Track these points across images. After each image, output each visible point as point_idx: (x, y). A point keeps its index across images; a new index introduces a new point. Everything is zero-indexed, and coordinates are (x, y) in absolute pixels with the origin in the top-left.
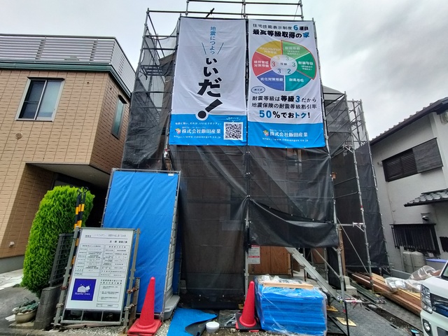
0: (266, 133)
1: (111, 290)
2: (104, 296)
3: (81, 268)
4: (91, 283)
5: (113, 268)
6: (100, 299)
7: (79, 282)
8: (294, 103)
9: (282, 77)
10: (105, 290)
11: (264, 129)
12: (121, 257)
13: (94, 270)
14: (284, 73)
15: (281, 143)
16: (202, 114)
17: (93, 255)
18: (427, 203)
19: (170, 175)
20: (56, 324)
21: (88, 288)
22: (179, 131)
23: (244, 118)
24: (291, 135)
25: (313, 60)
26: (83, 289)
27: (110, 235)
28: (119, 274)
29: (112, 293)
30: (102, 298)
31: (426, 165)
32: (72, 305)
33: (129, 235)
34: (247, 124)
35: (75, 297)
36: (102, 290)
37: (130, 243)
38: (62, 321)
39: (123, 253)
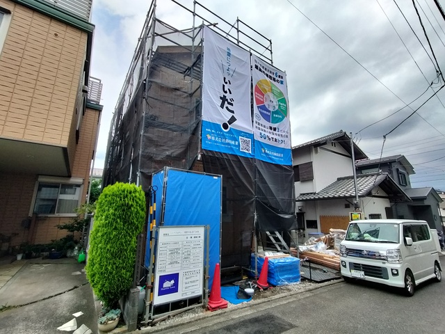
0: (263, 151)
1: (192, 279)
2: (187, 285)
3: (163, 266)
4: (175, 277)
5: (192, 261)
6: (184, 289)
7: (163, 279)
8: (276, 132)
9: (269, 111)
10: (187, 281)
11: (262, 147)
12: (198, 251)
13: (176, 265)
14: (271, 109)
15: (270, 159)
16: (225, 126)
17: (173, 252)
18: (302, 200)
19: (215, 178)
20: (147, 321)
21: (173, 282)
22: (209, 137)
23: (251, 136)
24: (275, 154)
25: (285, 103)
26: (167, 284)
27: (186, 232)
28: (197, 264)
29: (194, 282)
30: (186, 288)
31: (305, 177)
32: (159, 300)
33: (200, 231)
34: (254, 141)
35: (161, 293)
36: (185, 281)
37: (202, 238)
38: (152, 317)
39: (198, 246)
